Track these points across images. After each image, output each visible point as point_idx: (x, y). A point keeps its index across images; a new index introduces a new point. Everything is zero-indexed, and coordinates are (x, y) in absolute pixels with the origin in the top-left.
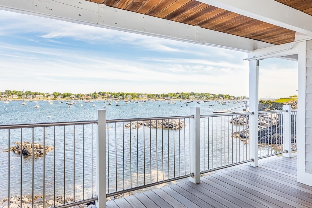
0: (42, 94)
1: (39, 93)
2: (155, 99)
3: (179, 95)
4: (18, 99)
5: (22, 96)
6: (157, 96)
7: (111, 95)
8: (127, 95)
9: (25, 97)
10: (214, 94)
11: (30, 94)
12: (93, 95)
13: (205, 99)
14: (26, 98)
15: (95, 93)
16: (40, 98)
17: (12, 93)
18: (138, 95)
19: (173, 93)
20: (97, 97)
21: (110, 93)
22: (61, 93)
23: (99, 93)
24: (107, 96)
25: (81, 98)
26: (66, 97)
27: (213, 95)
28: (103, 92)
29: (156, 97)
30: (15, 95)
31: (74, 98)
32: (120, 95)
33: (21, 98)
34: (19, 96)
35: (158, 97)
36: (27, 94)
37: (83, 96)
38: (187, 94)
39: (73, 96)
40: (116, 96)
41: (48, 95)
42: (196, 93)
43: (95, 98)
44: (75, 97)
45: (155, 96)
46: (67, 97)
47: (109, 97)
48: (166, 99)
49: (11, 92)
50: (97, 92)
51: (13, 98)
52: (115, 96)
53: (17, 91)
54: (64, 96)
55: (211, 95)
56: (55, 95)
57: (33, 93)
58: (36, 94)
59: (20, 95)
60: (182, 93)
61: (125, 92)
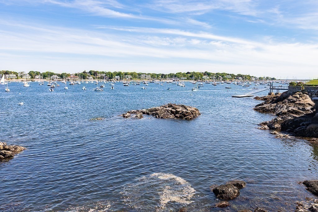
0: (15, 73)
1: (11, 72)
2: (160, 80)
3: (189, 75)
6: (163, 76)
7: (105, 74)
8: (126, 74)
10: (231, 74)
12: (82, 75)
13: (221, 80)
15: (84, 72)
16: (11, 79)
18: (139, 74)
19: (182, 73)
20: (87, 77)
21: (103, 73)
22: (39, 72)
23: (90, 72)
24: (99, 75)
25: (67, 78)
26: (46, 77)
27: (230, 75)
28: (95, 71)
29: (162, 77)
31: (56, 78)
32: (117, 75)
35: (164, 77)
37: (69, 76)
38: (200, 74)
39: (56, 76)
40: (111, 76)
41: (23, 74)
42: (210, 73)
43: (84, 79)
44: (58, 77)
45: (160, 77)
46: (48, 77)
47: (102, 78)
48: (174, 80)
50: (87, 71)
52: (110, 76)
54: (44, 76)
55: (228, 75)
56: (32, 75)
57: (3, 72)
58: (6, 73)
60: (194, 73)
61: (123, 71)
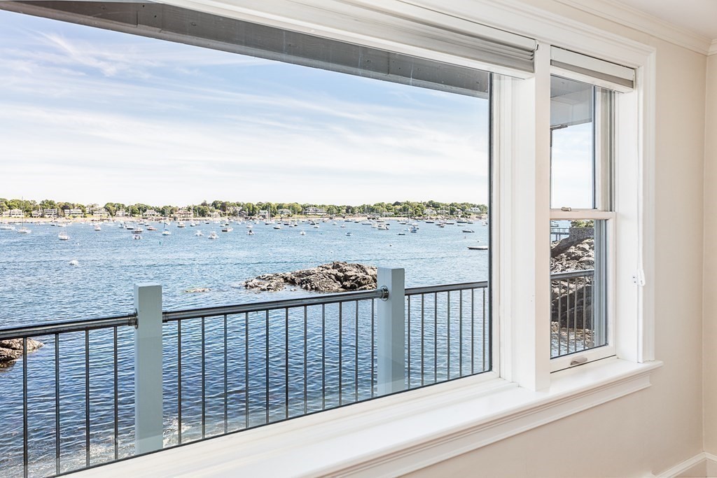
0: (80, 207)
1: (73, 205)
2: (344, 218)
3: (398, 207)
4: (24, 220)
5: (33, 213)
6: (350, 210)
7: (241, 208)
8: (280, 207)
9: (40, 214)
10: (481, 204)
11: (53, 208)
12: (199, 208)
13: (460, 216)
14: (41, 217)
15: (204, 204)
16: (74, 217)
17: (9, 206)
18: (304, 207)
19: (386, 203)
20: (209, 213)
21: (238, 205)
22: (123, 205)
23: (214, 204)
24: (231, 210)
25: (172, 215)
26: (135, 213)
27: (478, 207)
28: (224, 201)
29: (347, 212)
30: (16, 210)
31: (153, 215)
32: (263, 209)
33: (31, 216)
34: (27, 211)
35: (352, 212)
36: (43, 209)
37: (176, 211)
38: (418, 206)
39: (153, 212)
40: (253, 210)
41: (94, 208)
42: (438, 203)
43: (203, 216)
44: (156, 213)
45: (344, 211)
46: (139, 214)
47: (234, 214)
48: (369, 216)
49: (6, 203)
50: (210, 202)
51: (13, 216)
52: (250, 212)
53: (20, 201)
54: (132, 212)
55: (474, 206)
56: (111, 210)
57: (59, 206)
58: (65, 207)
59: (28, 209)
60: (408, 203)
61: (274, 202)
